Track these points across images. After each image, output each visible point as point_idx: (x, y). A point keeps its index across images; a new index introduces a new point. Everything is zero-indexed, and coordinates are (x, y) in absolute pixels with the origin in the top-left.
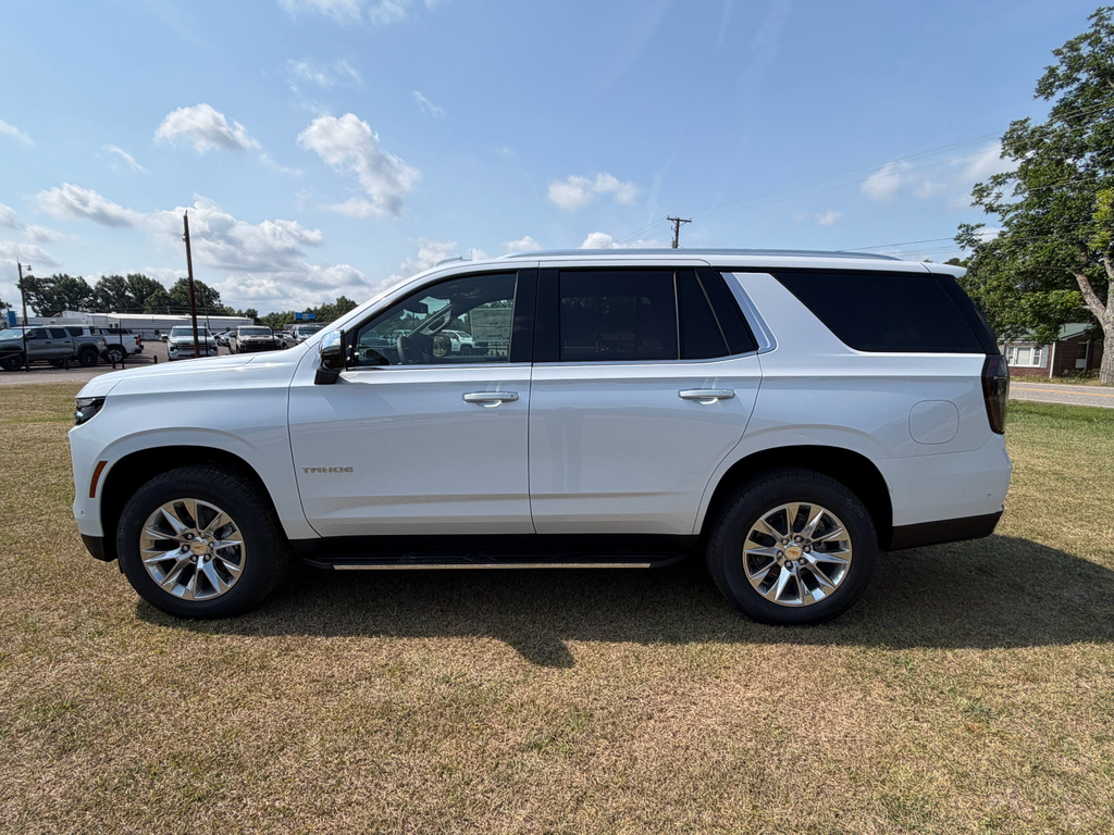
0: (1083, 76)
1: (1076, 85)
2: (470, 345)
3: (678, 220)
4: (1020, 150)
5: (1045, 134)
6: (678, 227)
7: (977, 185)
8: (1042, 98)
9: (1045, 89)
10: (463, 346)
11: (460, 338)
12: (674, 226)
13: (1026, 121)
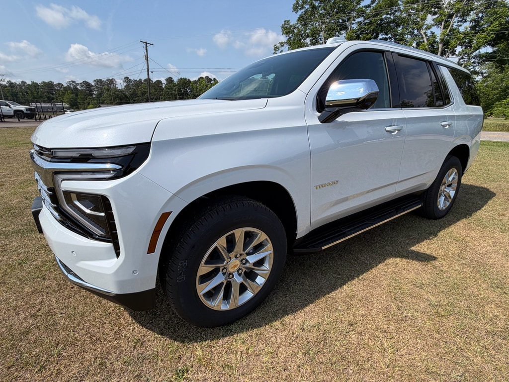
0: (307, 7)
1: (304, 10)
2: (22, 111)
3: (146, 43)
4: (287, 33)
5: (294, 28)
6: (147, 47)
7: (275, 45)
8: (294, 12)
9: (295, 9)
10: (16, 111)
11: (12, 106)
12: (145, 46)
13: (289, 21)
